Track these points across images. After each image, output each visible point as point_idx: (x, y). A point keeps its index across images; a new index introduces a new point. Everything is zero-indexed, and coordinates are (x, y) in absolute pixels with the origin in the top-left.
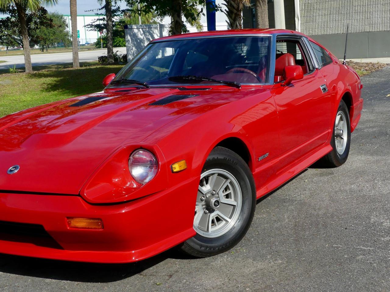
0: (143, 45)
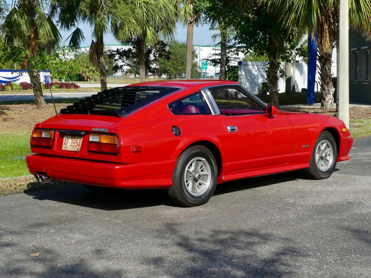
0: (257, 81)
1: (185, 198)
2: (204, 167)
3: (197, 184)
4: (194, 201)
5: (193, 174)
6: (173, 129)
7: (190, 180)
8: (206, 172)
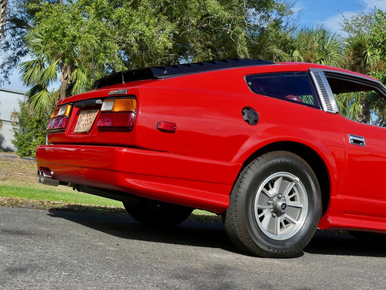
1: (251, 238)
2: (296, 193)
3: (280, 220)
4: (269, 248)
5: (274, 200)
6: (245, 111)
7: (266, 210)
8: (299, 203)
